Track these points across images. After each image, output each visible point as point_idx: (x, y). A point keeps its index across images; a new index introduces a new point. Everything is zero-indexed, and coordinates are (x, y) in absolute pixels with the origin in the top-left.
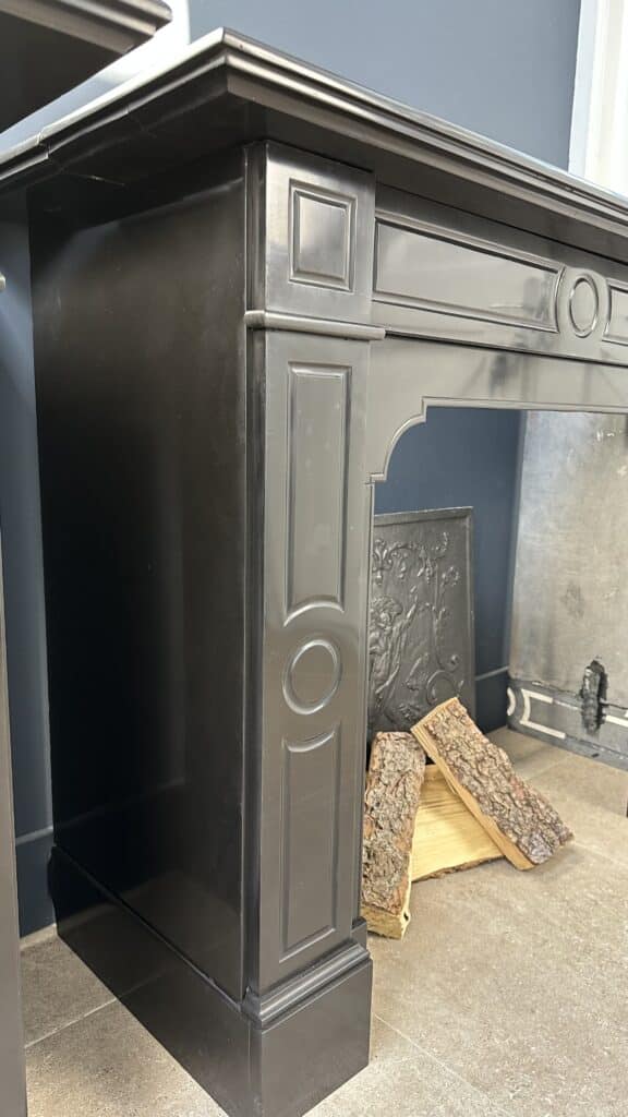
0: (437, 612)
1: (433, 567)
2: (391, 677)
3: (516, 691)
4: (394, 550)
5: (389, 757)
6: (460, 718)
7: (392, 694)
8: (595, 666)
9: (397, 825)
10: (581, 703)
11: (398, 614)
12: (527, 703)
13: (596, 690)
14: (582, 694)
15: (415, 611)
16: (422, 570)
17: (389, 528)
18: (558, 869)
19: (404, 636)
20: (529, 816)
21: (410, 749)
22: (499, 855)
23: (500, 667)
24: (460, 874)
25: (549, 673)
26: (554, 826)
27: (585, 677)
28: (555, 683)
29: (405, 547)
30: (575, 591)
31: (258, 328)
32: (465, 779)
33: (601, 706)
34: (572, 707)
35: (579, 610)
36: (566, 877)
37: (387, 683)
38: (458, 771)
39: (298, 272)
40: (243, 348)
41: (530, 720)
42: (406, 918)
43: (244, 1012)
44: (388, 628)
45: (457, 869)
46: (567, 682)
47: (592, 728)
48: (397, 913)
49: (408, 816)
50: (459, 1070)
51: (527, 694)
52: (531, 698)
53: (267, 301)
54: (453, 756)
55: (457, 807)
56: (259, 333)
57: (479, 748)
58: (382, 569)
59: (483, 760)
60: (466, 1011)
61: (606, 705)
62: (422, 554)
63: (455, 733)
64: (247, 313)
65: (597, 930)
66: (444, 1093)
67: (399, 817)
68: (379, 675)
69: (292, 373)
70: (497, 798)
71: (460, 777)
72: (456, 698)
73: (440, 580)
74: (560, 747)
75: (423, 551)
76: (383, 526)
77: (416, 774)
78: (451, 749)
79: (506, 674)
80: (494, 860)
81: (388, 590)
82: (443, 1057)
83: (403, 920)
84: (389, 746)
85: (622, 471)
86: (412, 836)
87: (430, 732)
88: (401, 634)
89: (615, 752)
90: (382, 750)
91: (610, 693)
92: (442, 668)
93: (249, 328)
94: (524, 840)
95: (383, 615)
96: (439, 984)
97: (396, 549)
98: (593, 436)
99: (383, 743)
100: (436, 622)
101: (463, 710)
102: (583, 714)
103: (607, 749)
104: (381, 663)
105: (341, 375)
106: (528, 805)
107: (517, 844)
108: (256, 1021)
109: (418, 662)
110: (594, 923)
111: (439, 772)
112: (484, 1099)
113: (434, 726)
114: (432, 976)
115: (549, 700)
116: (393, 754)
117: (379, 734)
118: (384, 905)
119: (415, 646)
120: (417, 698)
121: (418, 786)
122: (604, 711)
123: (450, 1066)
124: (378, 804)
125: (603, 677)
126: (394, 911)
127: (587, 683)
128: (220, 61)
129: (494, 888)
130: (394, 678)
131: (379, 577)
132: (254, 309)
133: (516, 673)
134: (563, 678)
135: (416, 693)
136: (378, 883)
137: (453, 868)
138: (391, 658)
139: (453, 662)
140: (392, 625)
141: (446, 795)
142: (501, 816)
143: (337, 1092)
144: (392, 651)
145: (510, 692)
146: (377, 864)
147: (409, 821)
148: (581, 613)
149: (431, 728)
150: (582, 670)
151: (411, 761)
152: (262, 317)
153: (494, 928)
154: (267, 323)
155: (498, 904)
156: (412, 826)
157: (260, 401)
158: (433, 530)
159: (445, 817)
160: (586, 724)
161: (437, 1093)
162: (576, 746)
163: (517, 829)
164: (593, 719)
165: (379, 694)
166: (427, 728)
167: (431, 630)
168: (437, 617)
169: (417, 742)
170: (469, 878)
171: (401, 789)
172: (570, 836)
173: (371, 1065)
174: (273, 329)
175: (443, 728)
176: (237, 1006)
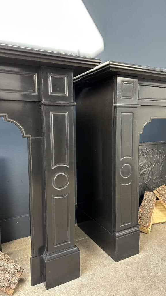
0: (161, 165)
1: (160, 155)
2: (149, 180)
4: (149, 151)
5: (148, 196)
6: (165, 189)
7: (149, 183)
9: (149, 210)
11: (151, 165)
15: (155, 165)
16: (156, 156)
17: (148, 146)
19: (152, 170)
21: (153, 195)
24: (164, 224)
29: (152, 150)
31: (116, 107)
37: (148, 181)
38: (164, 201)
39: (123, 97)
40: (113, 111)
42: (150, 229)
43: (113, 235)
44: (148, 168)
48: (148, 228)
49: (151, 209)
50: (159, 257)
53: (117, 102)
54: (163, 197)
55: (164, 209)
56: (115, 108)
58: (146, 155)
60: (162, 248)
62: (157, 152)
63: (164, 192)
64: (114, 104)
66: (155, 259)
67: (149, 208)
68: (146, 179)
69: (122, 114)
72: (164, 185)
73: (161, 158)
75: (157, 151)
76: (146, 145)
77: (154, 201)
78: (163, 196)
81: (148, 160)
82: (155, 254)
83: (149, 229)
84: (148, 194)
86: (152, 213)
88: (151, 170)
90: (146, 195)
92: (162, 179)
93: (114, 107)
95: (147, 165)
96: (156, 242)
97: (150, 150)
99: (146, 194)
100: (160, 168)
104: (146, 176)
105: (131, 114)
108: (115, 236)
109: (156, 176)
111: (161, 202)
112: (164, 262)
113: (158, 190)
114: (155, 241)
116: (149, 196)
117: (146, 192)
118: (145, 225)
119: (155, 173)
120: (155, 185)
121: (154, 203)
123: (157, 256)
124: (144, 206)
126: (147, 227)
128: (109, 66)
130: (150, 180)
131: (146, 156)
132: (115, 104)
135: (156, 184)
136: (143, 221)
137: (163, 222)
138: (149, 175)
139: (165, 178)
140: (149, 167)
141: (162, 207)
143: (132, 256)
144: (149, 173)
146: (144, 217)
147: (151, 210)
149: (158, 191)
151: (153, 198)
152: (116, 105)
154: (117, 106)
156: (152, 211)
157: (116, 119)
158: (160, 146)
159: (161, 211)
161: (153, 260)
165: (146, 183)
166: (157, 190)
167: (159, 170)
168: (161, 167)
169: (154, 194)
171: (150, 203)
173: (140, 253)
174: (118, 107)
175: (161, 191)
176: (112, 234)
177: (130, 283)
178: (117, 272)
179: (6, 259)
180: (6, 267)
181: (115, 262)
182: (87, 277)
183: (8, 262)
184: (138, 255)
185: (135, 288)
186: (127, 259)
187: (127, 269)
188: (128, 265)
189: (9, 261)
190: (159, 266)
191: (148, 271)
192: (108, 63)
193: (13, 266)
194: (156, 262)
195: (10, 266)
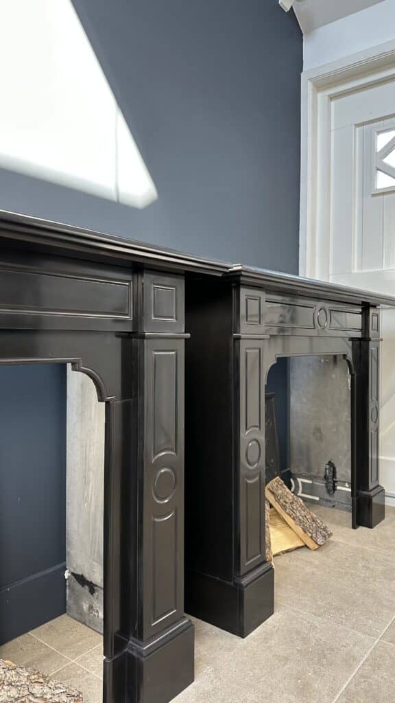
3: (295, 480)
6: (281, 485)
8: (330, 463)
10: (325, 482)
12: (300, 485)
13: (331, 474)
14: (326, 477)
18: (328, 548)
20: (314, 525)
22: (303, 544)
23: (286, 468)
25: (309, 469)
26: (325, 529)
27: (326, 469)
28: (312, 473)
30: (318, 430)
32: (288, 511)
33: (334, 482)
34: (321, 484)
35: (321, 439)
36: (332, 551)
38: (284, 507)
41: (303, 492)
43: (235, 583)
45: (287, 551)
46: (318, 473)
47: (332, 492)
50: (309, 612)
51: (300, 480)
52: (302, 483)
54: (281, 501)
55: (284, 525)
56: (237, 340)
57: (291, 498)
59: (293, 503)
60: (305, 595)
61: (337, 482)
63: (280, 491)
64: (234, 334)
65: (349, 567)
66: (305, 618)
69: (247, 351)
70: (301, 518)
71: (285, 510)
72: (278, 477)
74: (317, 504)
78: (280, 498)
79: (289, 471)
80: (302, 547)
82: (301, 609)
85: (334, 376)
87: (271, 491)
89: (342, 503)
91: (338, 476)
93: (234, 339)
94: (314, 535)
96: (292, 589)
98: (320, 361)
101: (282, 482)
102: (327, 487)
103: (339, 502)
105: (258, 351)
106: (313, 521)
107: (311, 537)
108: (241, 585)
110: (347, 565)
111: (275, 511)
112: (320, 619)
113: (272, 488)
114: (289, 587)
115: (310, 482)
122: (336, 484)
123: (305, 611)
125: (334, 469)
127: (327, 471)
129: (304, 557)
132: (236, 333)
133: (294, 471)
134: (316, 470)
142: (304, 525)
145: (292, 480)
148: (322, 440)
150: (324, 466)
152: (239, 336)
153: (308, 569)
155: (307, 562)
157: (238, 360)
159: (279, 529)
160: (329, 492)
161: (302, 619)
162: (324, 502)
163: (311, 531)
164: (332, 488)
166: (269, 489)
170: (293, 554)
172: (331, 534)
173: (275, 613)
174: (242, 339)
175: (276, 489)
176: (232, 584)
177: (286, 667)
178: (254, 654)
179: (41, 680)
180: (50, 696)
181: (242, 639)
182: (206, 677)
183: (50, 685)
184: (272, 617)
185: (299, 672)
186: (259, 628)
187: (268, 644)
188: (265, 639)
189: (51, 682)
190: (317, 627)
191: (304, 639)
192: (240, 268)
193: (62, 691)
194: (308, 623)
195: (58, 691)
